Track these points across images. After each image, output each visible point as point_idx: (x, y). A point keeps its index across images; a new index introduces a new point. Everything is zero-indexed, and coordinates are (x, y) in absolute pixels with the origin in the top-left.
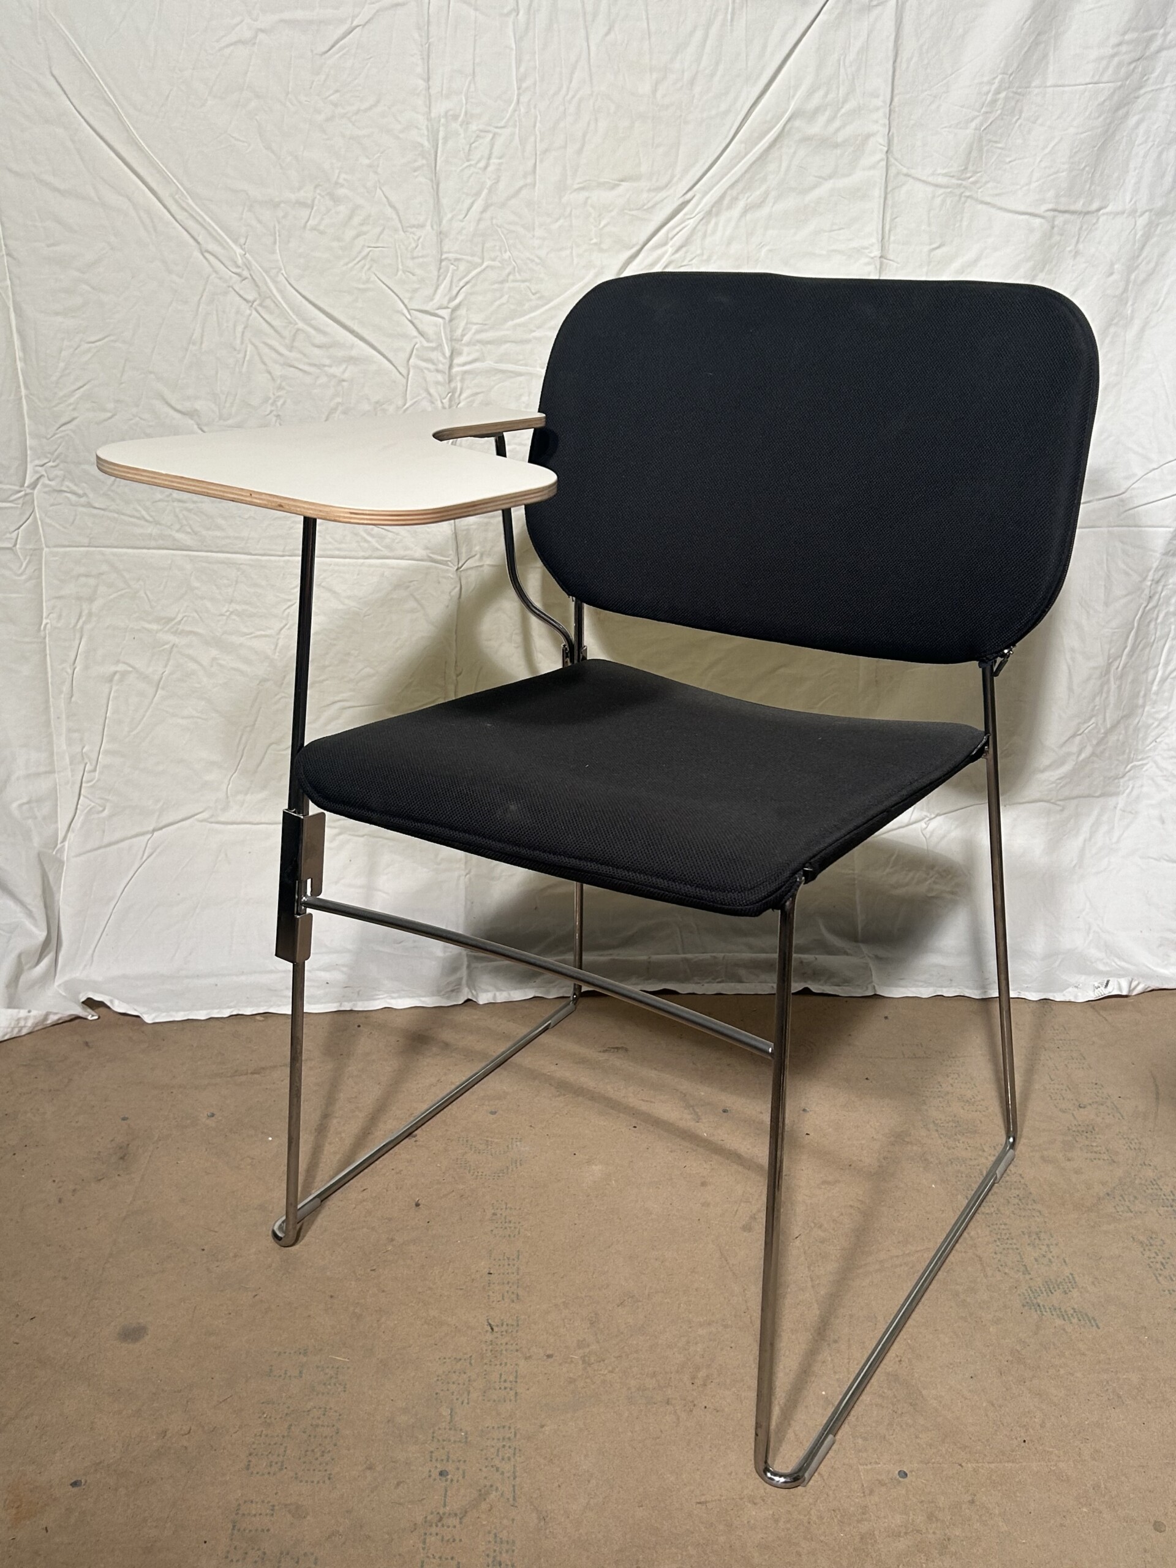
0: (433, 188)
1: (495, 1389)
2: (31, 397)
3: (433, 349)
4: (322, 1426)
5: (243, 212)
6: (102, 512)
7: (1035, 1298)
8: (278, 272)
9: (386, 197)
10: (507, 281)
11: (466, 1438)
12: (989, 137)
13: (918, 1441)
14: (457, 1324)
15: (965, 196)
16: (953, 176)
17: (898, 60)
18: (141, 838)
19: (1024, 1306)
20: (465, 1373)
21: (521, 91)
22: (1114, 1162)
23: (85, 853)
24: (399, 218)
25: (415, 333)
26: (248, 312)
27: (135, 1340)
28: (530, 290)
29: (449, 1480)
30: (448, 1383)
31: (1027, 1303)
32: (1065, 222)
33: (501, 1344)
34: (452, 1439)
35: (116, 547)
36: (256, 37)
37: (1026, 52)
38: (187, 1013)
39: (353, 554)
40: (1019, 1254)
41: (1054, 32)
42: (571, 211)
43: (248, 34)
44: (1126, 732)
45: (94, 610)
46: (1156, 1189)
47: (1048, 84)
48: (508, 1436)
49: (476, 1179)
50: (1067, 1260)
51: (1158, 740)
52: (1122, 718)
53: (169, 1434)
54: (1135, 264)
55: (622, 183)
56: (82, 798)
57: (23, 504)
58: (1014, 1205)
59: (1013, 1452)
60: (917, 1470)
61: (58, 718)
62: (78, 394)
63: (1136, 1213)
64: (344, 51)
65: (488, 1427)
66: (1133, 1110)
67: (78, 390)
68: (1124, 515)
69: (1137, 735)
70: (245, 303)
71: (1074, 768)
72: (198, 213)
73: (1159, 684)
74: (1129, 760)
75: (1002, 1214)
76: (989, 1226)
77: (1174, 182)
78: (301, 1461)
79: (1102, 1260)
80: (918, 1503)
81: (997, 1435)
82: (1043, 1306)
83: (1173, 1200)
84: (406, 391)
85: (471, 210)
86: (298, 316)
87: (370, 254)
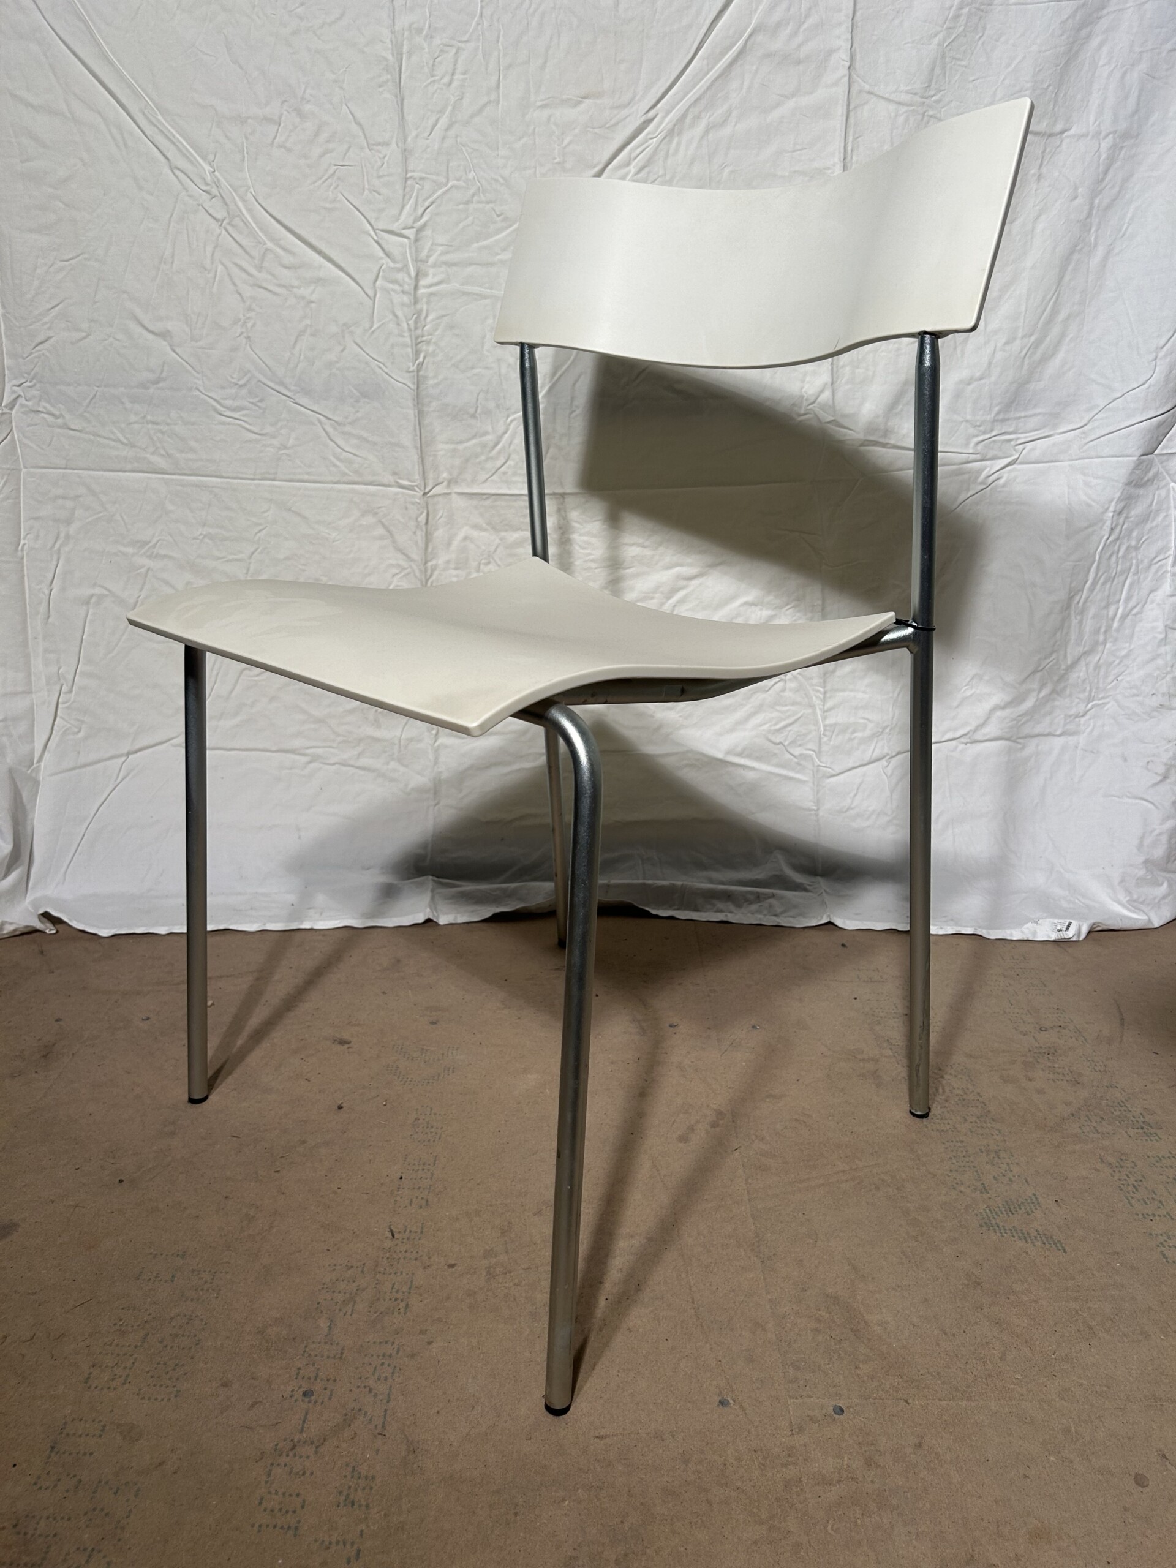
0: (398, 104)
1: (385, 1300)
2: (7, 315)
3: (399, 270)
4: (183, 1336)
5: (212, 127)
6: (78, 434)
7: (994, 1218)
8: (247, 191)
9: (350, 112)
10: (472, 202)
11: (342, 1353)
12: (953, 54)
13: (857, 1370)
14: (356, 1230)
15: (928, 115)
16: (916, 94)
18: (115, 761)
19: (981, 1226)
20: (354, 1281)
21: (484, 4)
22: (1079, 1083)
23: (56, 774)
24: (365, 134)
25: (381, 254)
26: (218, 231)
28: (494, 211)
29: (313, 1402)
30: (334, 1292)
31: (985, 1223)
33: (401, 1251)
34: (326, 1354)
35: (93, 470)
38: (150, 927)
39: (322, 478)
40: (977, 1172)
42: (535, 128)
44: (1087, 669)
45: (71, 532)
46: (1125, 1111)
48: (388, 1353)
49: (405, 1084)
50: (1029, 1179)
51: (1119, 679)
52: (1083, 654)
53: (8, 1341)
54: (1099, 189)
55: (585, 100)
56: (58, 719)
58: (971, 1122)
59: (968, 1387)
60: (856, 1406)
61: (36, 638)
62: (54, 312)
63: (1104, 1134)
65: (369, 1342)
66: (1096, 1034)
67: (52, 308)
68: (1085, 448)
69: (1098, 674)
70: (215, 221)
71: (1034, 706)
72: (167, 129)
73: (1119, 621)
74: (1090, 699)
75: (958, 1131)
76: (944, 1143)
77: (1138, 104)
78: (149, 1375)
79: (1067, 1181)
80: (855, 1445)
81: (950, 1368)
82: (1003, 1226)
83: (1144, 1122)
84: (373, 313)
85: (436, 127)
86: (266, 236)
87: (337, 173)
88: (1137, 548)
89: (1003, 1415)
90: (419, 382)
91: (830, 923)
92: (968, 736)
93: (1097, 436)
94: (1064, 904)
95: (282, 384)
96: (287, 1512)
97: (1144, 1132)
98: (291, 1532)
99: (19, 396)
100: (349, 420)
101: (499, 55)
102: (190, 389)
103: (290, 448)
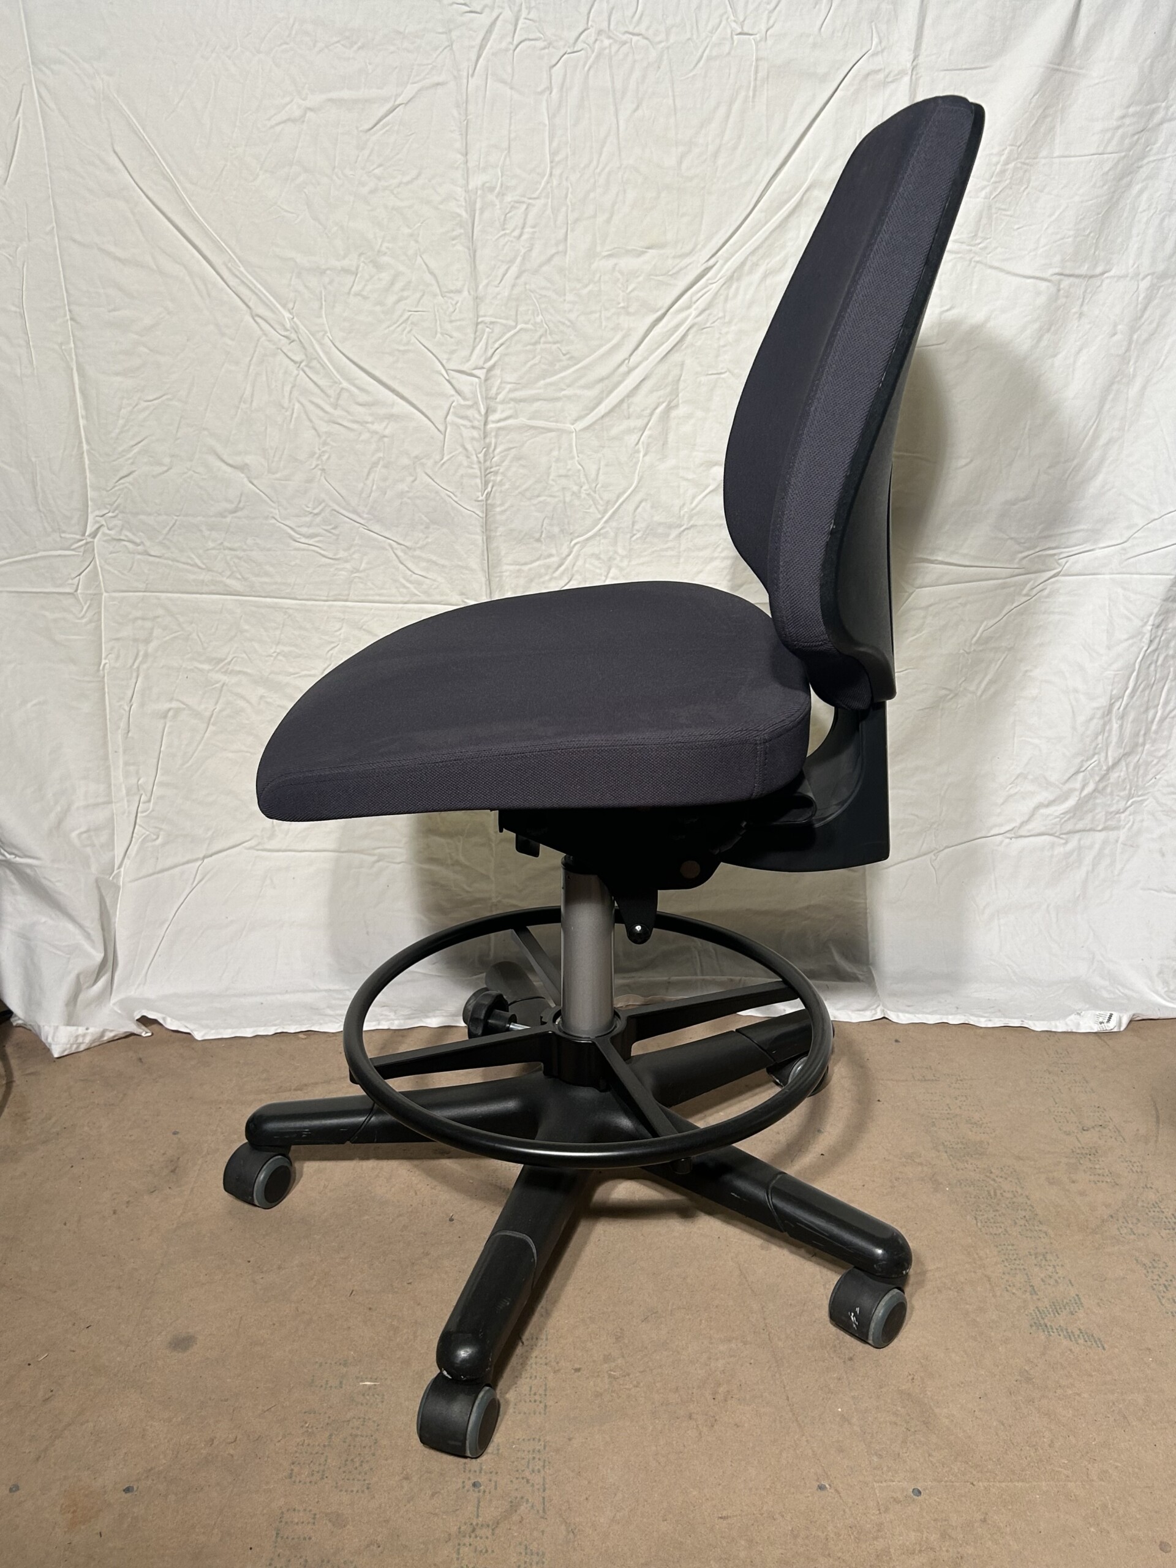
0: (470, 256)
1: (525, 1402)
2: (92, 452)
3: (469, 407)
4: (362, 1436)
5: (291, 279)
6: (158, 560)
7: (1043, 1319)
8: (324, 335)
9: (426, 264)
10: (540, 343)
11: (498, 1450)
12: (998, 205)
13: (931, 1459)
18: (193, 864)
19: (1031, 1326)
21: (554, 164)
22: (1117, 1185)
23: (137, 880)
24: (438, 283)
25: (453, 392)
26: (296, 372)
27: (185, 1349)
28: (561, 351)
29: (481, 1493)
31: (1035, 1323)
32: (1071, 286)
33: (531, 1357)
35: (170, 592)
36: (304, 115)
37: (1033, 125)
38: (234, 1030)
39: (393, 599)
40: (1027, 1274)
41: (1061, 106)
42: (601, 276)
43: (297, 113)
44: (1127, 769)
45: (150, 650)
46: (1158, 1212)
47: (1056, 154)
48: (538, 1448)
50: (1073, 1281)
51: (1157, 777)
52: (1123, 756)
53: (216, 1443)
54: (1138, 325)
55: (650, 251)
56: (137, 827)
57: (85, 552)
58: (1021, 1226)
59: (1023, 1471)
60: (931, 1488)
61: (116, 752)
62: (136, 450)
63: (1139, 1235)
64: (387, 128)
65: (518, 1439)
66: (1134, 1133)
67: (133, 446)
68: (1126, 563)
69: (1138, 772)
70: (292, 363)
71: (1077, 803)
72: (247, 278)
73: (1157, 724)
74: (1130, 796)
75: (1009, 1234)
76: (997, 1247)
78: (341, 1470)
79: (1107, 1281)
80: (932, 1522)
81: (1007, 1454)
82: (1051, 1326)
84: (444, 446)
85: (506, 276)
86: (341, 375)
87: (411, 318)
89: (1053, 1494)
90: (488, 509)
91: (884, 1018)
92: (1013, 832)
93: (1136, 554)
94: (1105, 994)
95: (355, 512)
100: (418, 545)
101: (567, 210)
102: (267, 518)
103: (364, 570)
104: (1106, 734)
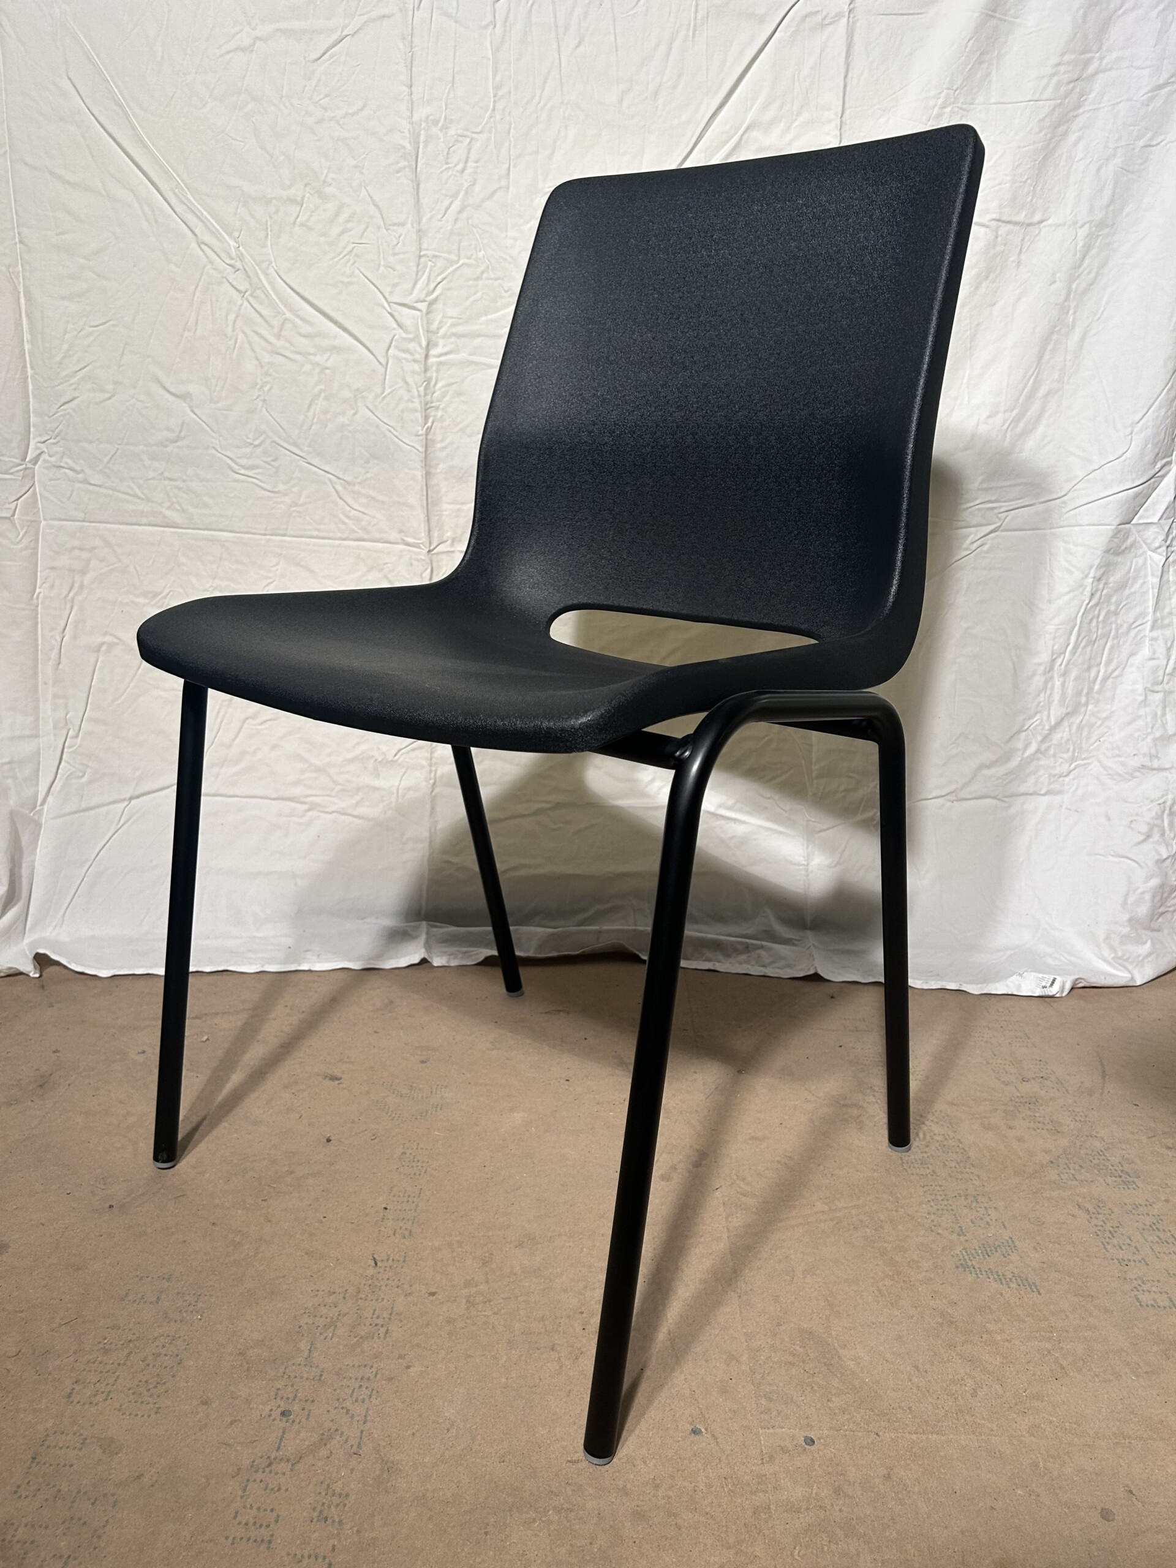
0: (414, 189)
1: (365, 1325)
2: (36, 376)
3: (411, 340)
4: (166, 1355)
5: (238, 206)
6: (98, 488)
7: (971, 1260)
8: (269, 265)
9: (369, 195)
10: (482, 279)
11: (321, 1376)
13: (829, 1404)
14: (339, 1257)
17: (850, 75)
18: (119, 805)
19: (957, 1267)
20: (336, 1307)
21: (496, 99)
22: (1058, 1132)
23: (59, 817)
24: (382, 215)
25: (395, 325)
26: (240, 302)
28: (502, 287)
29: (290, 1421)
30: (315, 1316)
31: (961, 1264)
32: (1008, 233)
33: (383, 1279)
34: (305, 1375)
35: (109, 523)
36: (254, 44)
37: (970, 69)
38: (148, 969)
39: (331, 535)
40: (955, 1215)
41: (996, 52)
43: (247, 42)
44: (1070, 730)
45: (86, 582)
46: (1104, 1160)
47: (993, 100)
48: (367, 1376)
49: (393, 1120)
50: (1006, 1223)
51: (1101, 739)
52: (1065, 716)
54: (1077, 274)
56: (63, 762)
57: (23, 477)
58: (951, 1168)
59: (938, 1422)
60: (827, 1437)
61: (45, 683)
62: (80, 374)
63: (1082, 1181)
64: (335, 58)
65: (347, 1365)
66: (1078, 1086)
67: (78, 371)
68: (1066, 518)
69: (1081, 734)
70: (237, 293)
71: (1019, 767)
72: (195, 207)
73: (1100, 684)
74: (1073, 759)
75: (937, 1176)
76: (923, 1187)
77: (1113, 196)
78: (131, 1391)
79: (1044, 1225)
80: (824, 1475)
81: (921, 1402)
82: (979, 1268)
83: (1122, 1171)
84: (385, 379)
85: (449, 211)
86: (285, 306)
87: (354, 250)
88: (1116, 613)
89: (973, 1449)
90: (427, 445)
91: (816, 974)
92: (954, 794)
93: (1077, 507)
94: (1050, 961)
95: (295, 445)
96: (261, 1526)
97: (1123, 1181)
98: (263, 1547)
99: (42, 452)
100: (358, 480)
101: (510, 145)
102: (207, 448)
103: (301, 505)
104: (1048, 692)
